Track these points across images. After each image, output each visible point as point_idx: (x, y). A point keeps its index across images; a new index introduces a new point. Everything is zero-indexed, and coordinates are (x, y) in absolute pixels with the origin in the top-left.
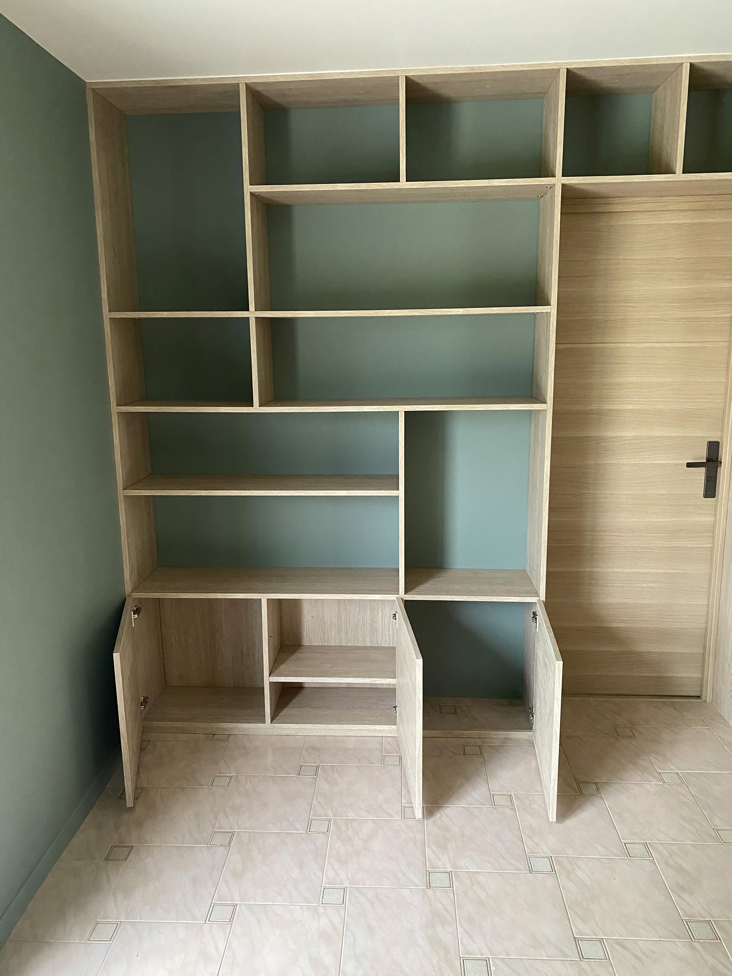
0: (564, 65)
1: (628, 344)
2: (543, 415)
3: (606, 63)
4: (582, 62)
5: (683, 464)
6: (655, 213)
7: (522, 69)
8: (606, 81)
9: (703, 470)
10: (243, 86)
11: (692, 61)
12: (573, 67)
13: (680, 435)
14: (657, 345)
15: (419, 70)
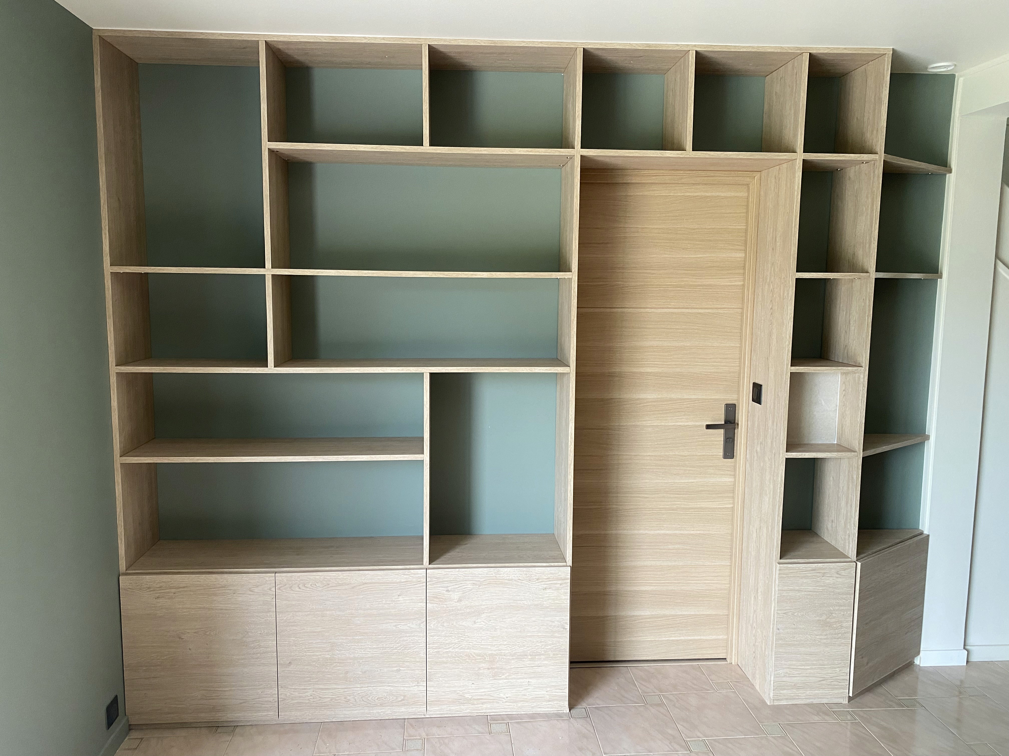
0: (580, 44)
1: (648, 309)
2: (567, 378)
3: (619, 46)
4: (598, 43)
5: (703, 426)
6: (671, 185)
7: (540, 45)
8: (620, 62)
9: (722, 431)
10: (262, 44)
11: (698, 49)
12: (589, 47)
13: (700, 398)
14: (676, 310)
15: (441, 40)
